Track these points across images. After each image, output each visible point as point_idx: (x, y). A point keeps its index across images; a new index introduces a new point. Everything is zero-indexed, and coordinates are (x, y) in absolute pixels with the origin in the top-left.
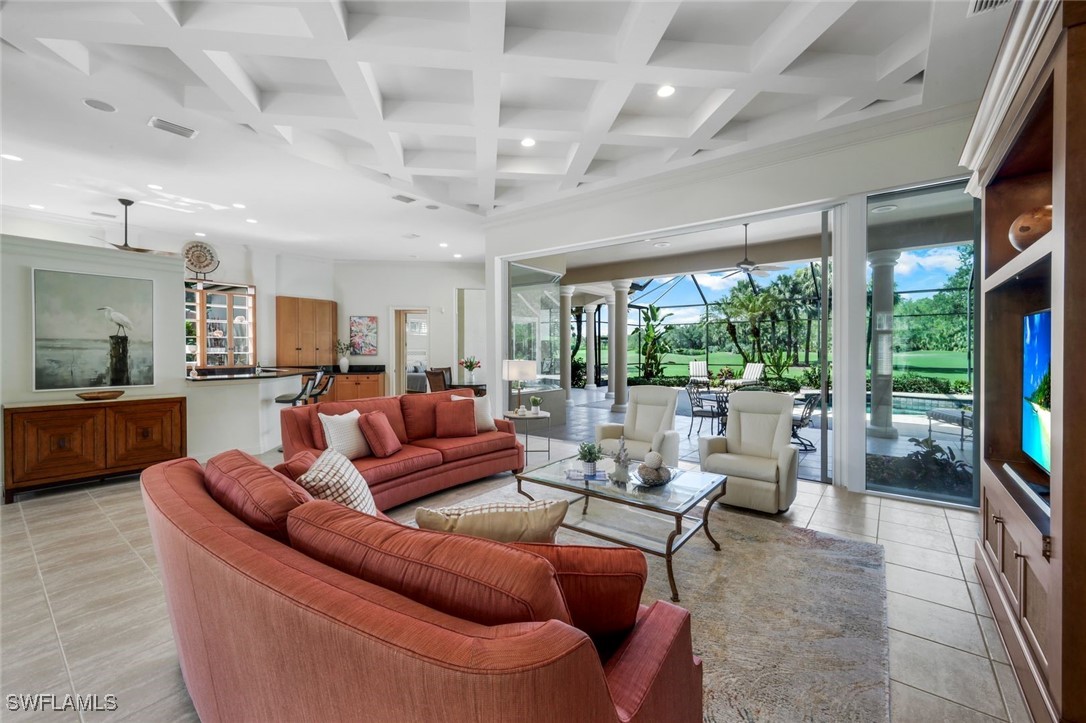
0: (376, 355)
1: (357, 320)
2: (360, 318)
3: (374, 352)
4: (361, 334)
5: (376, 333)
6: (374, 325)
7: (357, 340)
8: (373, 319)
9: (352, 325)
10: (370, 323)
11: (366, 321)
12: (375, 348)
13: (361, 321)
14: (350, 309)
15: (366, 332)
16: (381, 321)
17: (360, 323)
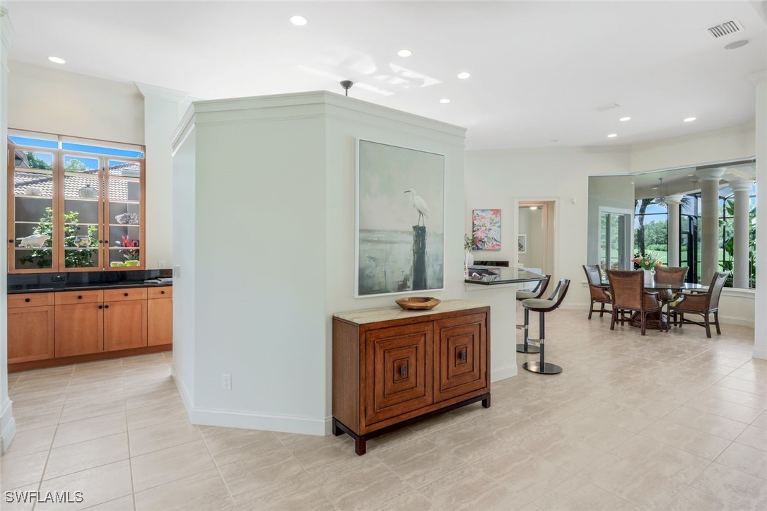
0: (498, 250)
1: (480, 213)
2: (483, 211)
3: (497, 247)
4: (483, 228)
5: (500, 227)
6: (497, 219)
7: (479, 234)
8: (497, 212)
9: (474, 219)
10: (494, 217)
11: (490, 214)
12: (498, 243)
13: (484, 214)
15: (489, 226)
16: (503, 214)
17: (483, 217)
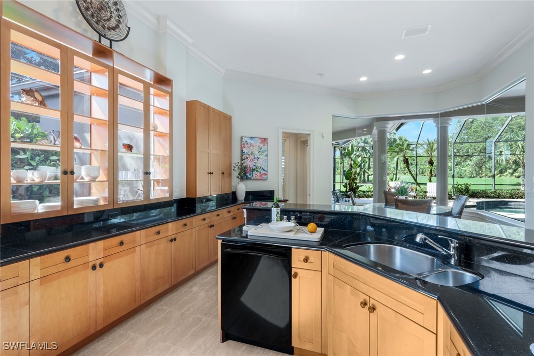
0: (266, 179)
1: (249, 141)
2: (252, 138)
3: (264, 177)
4: (252, 157)
5: (267, 156)
6: (264, 148)
7: (249, 163)
8: (264, 141)
9: (243, 146)
10: (262, 145)
11: (258, 143)
12: (266, 172)
13: (252, 142)
14: (241, 128)
15: (257, 155)
16: (270, 143)
17: (251, 145)
